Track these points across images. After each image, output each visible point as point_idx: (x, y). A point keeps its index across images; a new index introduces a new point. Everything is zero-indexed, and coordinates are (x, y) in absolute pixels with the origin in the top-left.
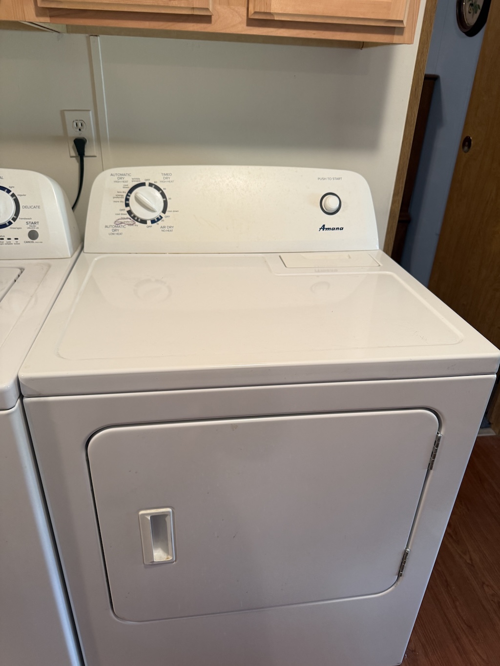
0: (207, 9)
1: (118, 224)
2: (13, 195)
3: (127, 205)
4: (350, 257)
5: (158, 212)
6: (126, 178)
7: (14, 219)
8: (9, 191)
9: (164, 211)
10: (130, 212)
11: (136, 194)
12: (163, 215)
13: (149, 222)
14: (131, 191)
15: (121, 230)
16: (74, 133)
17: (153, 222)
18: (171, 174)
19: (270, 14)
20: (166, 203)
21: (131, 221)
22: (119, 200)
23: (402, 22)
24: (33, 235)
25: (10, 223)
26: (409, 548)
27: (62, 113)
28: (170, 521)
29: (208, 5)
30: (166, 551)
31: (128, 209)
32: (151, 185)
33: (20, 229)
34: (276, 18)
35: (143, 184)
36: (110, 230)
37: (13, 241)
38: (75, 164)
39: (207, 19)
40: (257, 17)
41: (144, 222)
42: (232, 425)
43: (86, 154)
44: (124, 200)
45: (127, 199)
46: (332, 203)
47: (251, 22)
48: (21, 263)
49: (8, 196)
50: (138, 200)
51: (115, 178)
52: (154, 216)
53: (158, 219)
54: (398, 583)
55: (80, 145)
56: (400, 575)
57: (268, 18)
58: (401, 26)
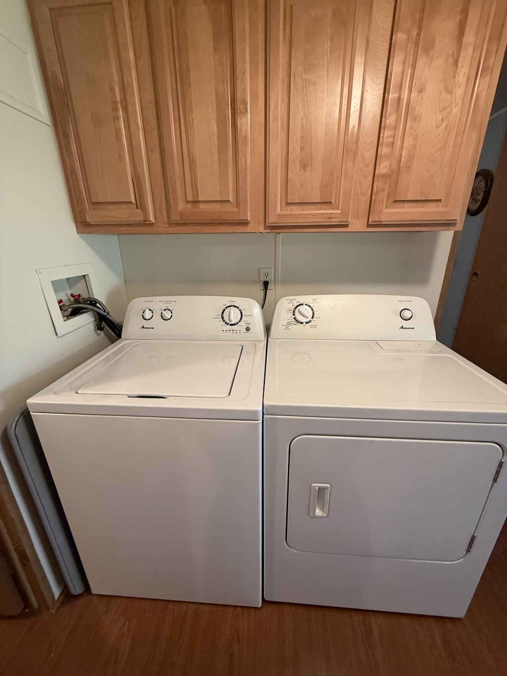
0: (348, 221)
1: (289, 324)
2: (240, 310)
3: (294, 315)
4: (419, 345)
5: (310, 318)
6: (294, 301)
7: (240, 321)
8: (238, 308)
9: (312, 318)
10: (295, 318)
11: (299, 309)
12: (312, 320)
13: (304, 323)
14: (296, 308)
15: (290, 327)
16: (263, 279)
17: (306, 323)
18: (317, 299)
19: (381, 221)
20: (313, 313)
21: (295, 323)
22: (290, 312)
23: (456, 220)
24: (248, 329)
25: (238, 323)
26: (476, 533)
27: (259, 269)
28: (328, 492)
29: (349, 219)
30: (322, 509)
31: (294, 316)
32: (306, 305)
33: (242, 326)
34: (383, 223)
35: (303, 304)
36: (284, 327)
37: (238, 332)
38: (262, 293)
39: (347, 226)
40: (373, 223)
41: (302, 323)
42: (371, 441)
43: (268, 288)
44: (292, 312)
45: (294, 312)
46: (407, 314)
47: (369, 226)
48: (241, 343)
49: (238, 310)
50: (300, 312)
51: (288, 301)
52: (307, 320)
53: (309, 322)
54: (467, 556)
55: (266, 284)
56: (468, 550)
57: (379, 223)
58: (455, 222)
